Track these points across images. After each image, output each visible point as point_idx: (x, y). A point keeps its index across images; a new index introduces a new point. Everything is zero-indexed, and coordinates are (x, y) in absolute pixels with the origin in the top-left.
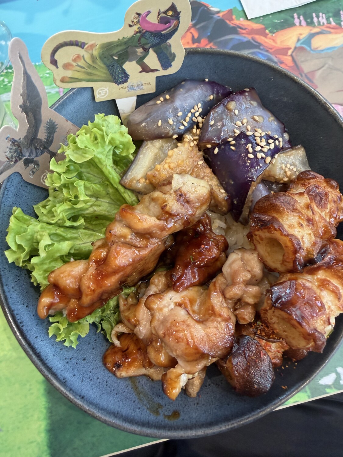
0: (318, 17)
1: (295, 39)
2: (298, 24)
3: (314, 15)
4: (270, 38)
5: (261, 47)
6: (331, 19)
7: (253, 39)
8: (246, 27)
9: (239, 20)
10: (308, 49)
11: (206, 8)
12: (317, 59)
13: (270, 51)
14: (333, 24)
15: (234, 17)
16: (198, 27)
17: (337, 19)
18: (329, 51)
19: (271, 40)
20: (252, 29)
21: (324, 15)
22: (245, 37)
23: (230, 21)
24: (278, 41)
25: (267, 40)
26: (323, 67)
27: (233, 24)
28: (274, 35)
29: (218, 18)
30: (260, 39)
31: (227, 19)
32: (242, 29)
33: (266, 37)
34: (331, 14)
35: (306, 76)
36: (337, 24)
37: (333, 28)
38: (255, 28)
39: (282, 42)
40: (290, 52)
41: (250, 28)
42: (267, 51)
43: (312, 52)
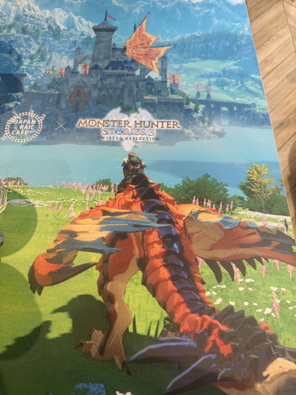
0: (207, 201)
1: (189, 211)
2: (194, 203)
3: (205, 200)
4: (176, 207)
5: (169, 211)
6: (214, 205)
7: (166, 205)
8: (164, 197)
9: (162, 191)
10: (195, 219)
11: (146, 180)
12: (198, 226)
13: (174, 215)
14: (214, 208)
15: (160, 189)
16: (138, 189)
17: (217, 205)
18: (206, 224)
19: (175, 208)
20: (168, 199)
21: (211, 201)
22: (162, 202)
23: (157, 191)
24: (180, 210)
25: (173, 208)
26: (200, 232)
27: (158, 193)
28: (178, 206)
29: (151, 187)
30: (170, 206)
31: (155, 189)
32: (162, 197)
33: (173, 206)
34: (215, 202)
35: (188, 235)
36: (216, 209)
37: (213, 211)
38: (169, 199)
39: (181, 211)
40: (184, 218)
41: (166, 198)
42: (171, 214)
43: (196, 222)
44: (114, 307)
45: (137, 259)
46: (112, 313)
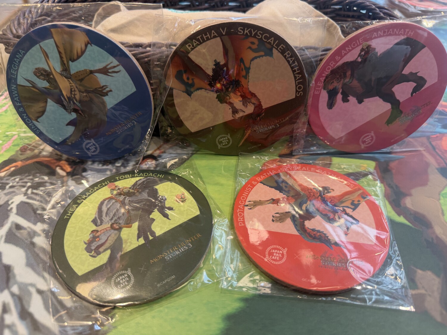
44: (434, 233)
45: (437, 169)
46: (435, 241)
